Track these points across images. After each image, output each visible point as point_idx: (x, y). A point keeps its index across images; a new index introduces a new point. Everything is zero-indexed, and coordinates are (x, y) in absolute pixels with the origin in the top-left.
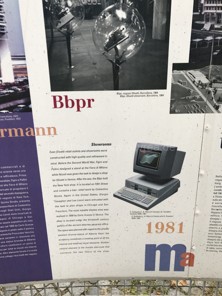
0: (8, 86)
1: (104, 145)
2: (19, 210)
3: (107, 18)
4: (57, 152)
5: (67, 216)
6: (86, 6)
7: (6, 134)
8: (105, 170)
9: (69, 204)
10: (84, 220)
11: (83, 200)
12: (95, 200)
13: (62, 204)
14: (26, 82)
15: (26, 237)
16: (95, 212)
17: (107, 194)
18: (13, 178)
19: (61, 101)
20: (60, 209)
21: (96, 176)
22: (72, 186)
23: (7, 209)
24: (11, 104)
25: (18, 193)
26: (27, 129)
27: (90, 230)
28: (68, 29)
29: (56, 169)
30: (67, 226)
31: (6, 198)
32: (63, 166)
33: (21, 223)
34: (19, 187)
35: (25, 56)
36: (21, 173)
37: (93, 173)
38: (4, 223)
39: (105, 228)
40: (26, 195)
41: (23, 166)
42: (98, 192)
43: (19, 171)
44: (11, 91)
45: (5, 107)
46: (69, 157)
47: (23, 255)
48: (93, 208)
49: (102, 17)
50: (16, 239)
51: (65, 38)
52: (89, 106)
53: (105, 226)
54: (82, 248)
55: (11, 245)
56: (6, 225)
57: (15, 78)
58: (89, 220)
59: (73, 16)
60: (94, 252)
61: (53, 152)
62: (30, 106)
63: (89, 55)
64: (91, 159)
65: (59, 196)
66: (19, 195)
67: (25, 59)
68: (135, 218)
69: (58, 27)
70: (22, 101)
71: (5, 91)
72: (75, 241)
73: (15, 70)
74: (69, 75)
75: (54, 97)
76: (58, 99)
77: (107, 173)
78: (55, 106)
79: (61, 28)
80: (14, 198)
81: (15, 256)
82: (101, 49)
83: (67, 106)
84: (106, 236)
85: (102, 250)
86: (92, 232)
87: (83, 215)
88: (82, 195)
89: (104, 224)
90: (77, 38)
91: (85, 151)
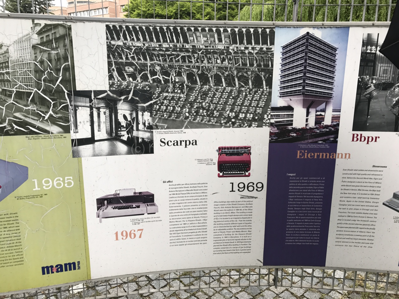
0: (327, 127)
1: (381, 167)
2: (314, 209)
3: (396, 90)
4: (349, 170)
5: (346, 216)
6: (384, 83)
7: (318, 156)
8: (379, 185)
9: (349, 207)
10: (358, 220)
11: (360, 206)
12: (368, 206)
13: (344, 207)
14: (338, 125)
15: (314, 229)
16: (367, 215)
17: (378, 203)
18: (315, 186)
19: (358, 137)
20: (342, 211)
21: (372, 189)
22: (353, 195)
23: (306, 207)
24: (326, 138)
25: (316, 197)
26: (332, 154)
27: (361, 228)
28: (370, 95)
29: (344, 182)
30: (344, 224)
31: (308, 200)
32: (350, 180)
33: (312, 219)
34: (318, 192)
35: (340, 110)
36: (321, 183)
37: (370, 187)
38: (302, 218)
39: (373, 228)
40: (320, 198)
41: (324, 178)
42: (372, 200)
43: (320, 181)
44: (327, 130)
45: (322, 139)
46: (356, 174)
47: (309, 243)
48: (366, 212)
49: (393, 89)
50: (306, 231)
51: (367, 100)
52: (376, 141)
53: (372, 227)
54: (352, 242)
55: (302, 235)
56: (303, 219)
57: (332, 122)
58: (361, 221)
59: (375, 89)
60: (361, 247)
61: (345, 170)
62: (337, 140)
63: (381, 110)
64: (371, 177)
65: (343, 201)
66: (317, 198)
67: (340, 112)
68: (396, 222)
69: (364, 94)
70: (333, 136)
71: (324, 130)
72: (348, 237)
73: (332, 117)
74: (366, 122)
75: (354, 135)
76: (355, 136)
77: (380, 187)
78: (353, 140)
79: (366, 95)
80: (313, 200)
81: (303, 244)
82: (389, 107)
83: (361, 141)
84: (372, 234)
85: (367, 245)
86: (362, 230)
87: (357, 217)
88: (359, 202)
89: (372, 225)
90: (375, 101)
91: (367, 171)
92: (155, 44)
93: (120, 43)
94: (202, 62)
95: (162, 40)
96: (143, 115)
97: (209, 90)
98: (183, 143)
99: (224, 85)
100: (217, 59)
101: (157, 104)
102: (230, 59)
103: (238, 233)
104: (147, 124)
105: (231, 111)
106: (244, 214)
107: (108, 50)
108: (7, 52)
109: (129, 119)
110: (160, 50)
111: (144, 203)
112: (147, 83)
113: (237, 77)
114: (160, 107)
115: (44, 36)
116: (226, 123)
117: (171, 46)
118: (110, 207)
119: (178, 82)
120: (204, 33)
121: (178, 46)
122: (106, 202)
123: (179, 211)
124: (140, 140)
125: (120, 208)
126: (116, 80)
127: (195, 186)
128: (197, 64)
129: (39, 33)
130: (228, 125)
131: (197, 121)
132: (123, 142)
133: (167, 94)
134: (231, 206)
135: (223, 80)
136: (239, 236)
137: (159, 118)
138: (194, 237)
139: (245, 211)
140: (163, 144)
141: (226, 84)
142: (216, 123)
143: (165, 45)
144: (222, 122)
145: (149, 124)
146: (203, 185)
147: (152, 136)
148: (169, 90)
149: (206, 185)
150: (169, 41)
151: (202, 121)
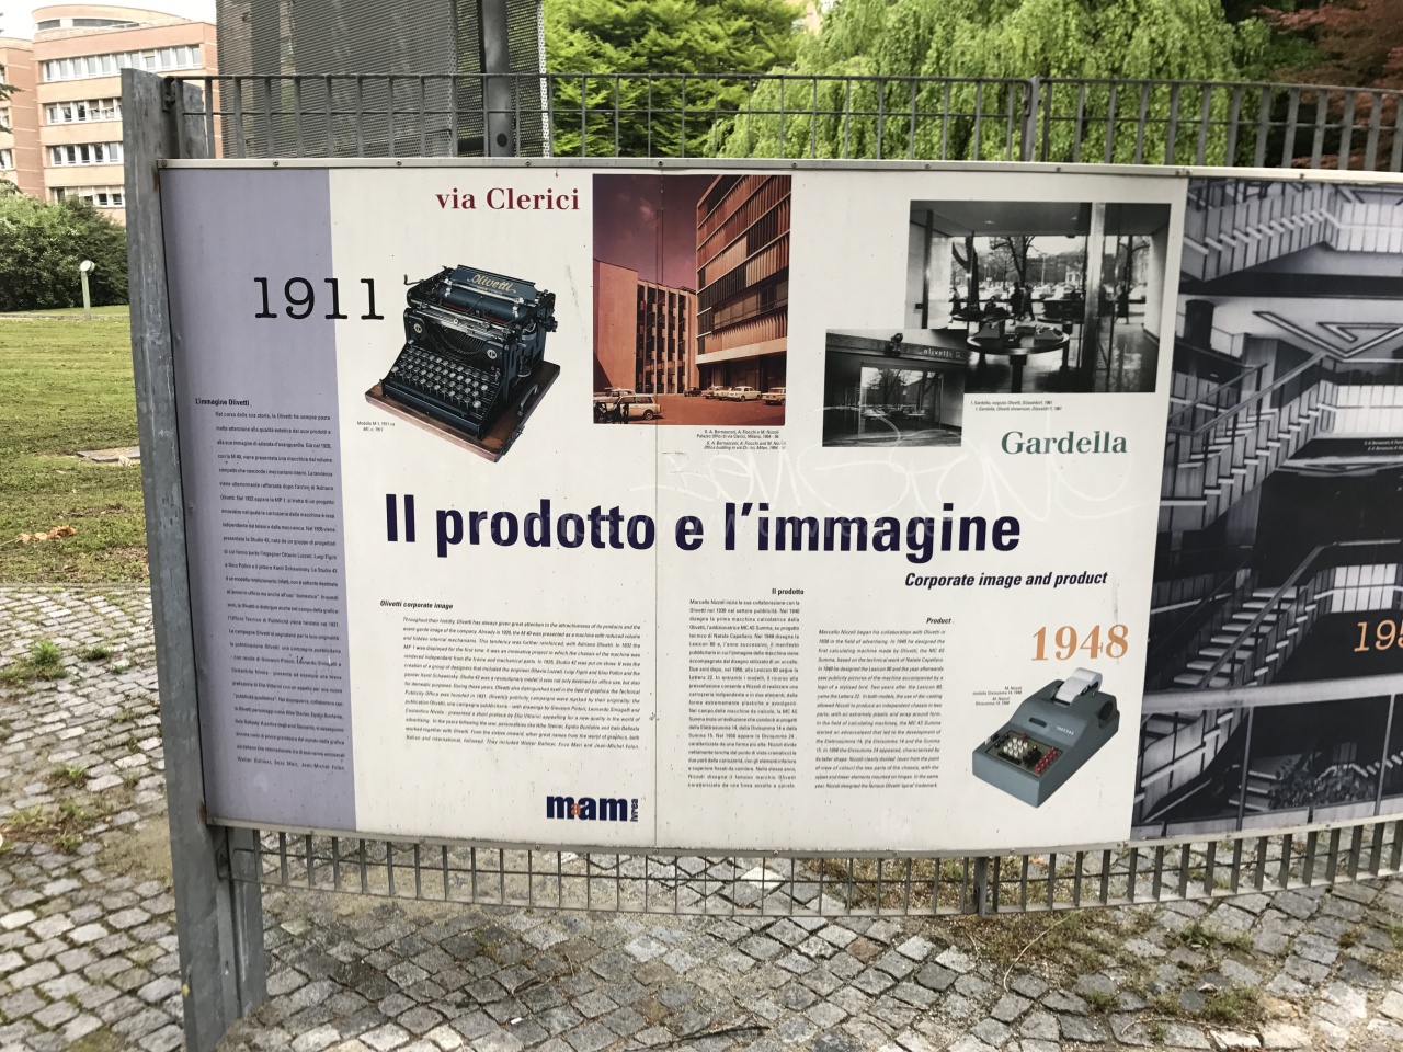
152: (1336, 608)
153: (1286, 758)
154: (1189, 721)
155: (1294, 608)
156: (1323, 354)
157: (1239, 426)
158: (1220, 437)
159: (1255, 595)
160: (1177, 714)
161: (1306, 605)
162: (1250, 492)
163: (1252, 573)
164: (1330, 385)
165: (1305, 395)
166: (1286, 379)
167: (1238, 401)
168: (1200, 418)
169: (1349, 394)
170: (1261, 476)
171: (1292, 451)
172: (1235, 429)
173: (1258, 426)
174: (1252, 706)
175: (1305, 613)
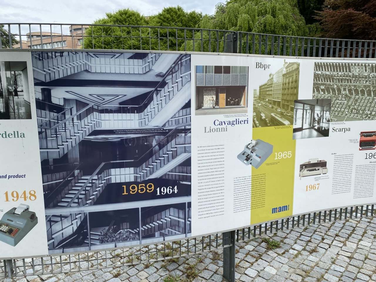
92: (335, 73)
93: (320, 73)
94: (356, 82)
95: (339, 71)
96: (326, 113)
97: (359, 98)
98: (343, 130)
99: (366, 96)
100: (364, 81)
101: (333, 107)
102: (370, 81)
103: (367, 184)
104: (327, 119)
105: (369, 110)
106: (371, 172)
107: (314, 77)
108: (272, 78)
109: (319, 116)
110: (338, 76)
111: (322, 167)
112: (330, 95)
113: (373, 91)
114: (334, 108)
115: (288, 69)
116: (365, 118)
117: (343, 74)
118: (306, 170)
119: (344, 94)
120: (359, 66)
121: (346, 74)
122: (304, 166)
123: (338, 172)
124: (323, 129)
125: (310, 171)
126: (316, 93)
127: (347, 156)
128: (354, 84)
129: (286, 68)
130: (366, 118)
131: (351, 116)
132: (315, 130)
133: (338, 101)
134: (364, 168)
135: (366, 92)
136: (367, 186)
137: (333, 115)
138: (344, 188)
139: (371, 171)
140: (333, 131)
141: (367, 95)
142: (361, 117)
143: (340, 74)
144: (364, 117)
145: (328, 119)
146: (351, 155)
147: (329, 126)
148: (340, 99)
149: (353, 155)
150: (342, 71)
151: (354, 116)
152: (113, 181)
153: (103, 228)
154: (66, 217)
155: (97, 182)
156: (93, 104)
157: (66, 126)
158: (60, 130)
159: (82, 178)
160: (61, 215)
161: (102, 181)
162: (75, 147)
163: (80, 171)
164: (97, 113)
165: (89, 116)
166: (81, 112)
167: (65, 118)
168: (52, 124)
169: (105, 116)
170: (78, 142)
171: (87, 134)
172: (65, 127)
173: (73, 126)
174: (88, 212)
175: (102, 183)
